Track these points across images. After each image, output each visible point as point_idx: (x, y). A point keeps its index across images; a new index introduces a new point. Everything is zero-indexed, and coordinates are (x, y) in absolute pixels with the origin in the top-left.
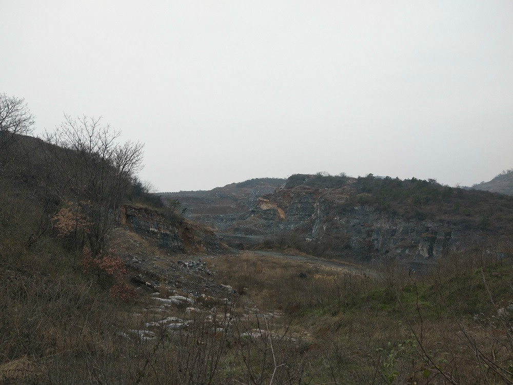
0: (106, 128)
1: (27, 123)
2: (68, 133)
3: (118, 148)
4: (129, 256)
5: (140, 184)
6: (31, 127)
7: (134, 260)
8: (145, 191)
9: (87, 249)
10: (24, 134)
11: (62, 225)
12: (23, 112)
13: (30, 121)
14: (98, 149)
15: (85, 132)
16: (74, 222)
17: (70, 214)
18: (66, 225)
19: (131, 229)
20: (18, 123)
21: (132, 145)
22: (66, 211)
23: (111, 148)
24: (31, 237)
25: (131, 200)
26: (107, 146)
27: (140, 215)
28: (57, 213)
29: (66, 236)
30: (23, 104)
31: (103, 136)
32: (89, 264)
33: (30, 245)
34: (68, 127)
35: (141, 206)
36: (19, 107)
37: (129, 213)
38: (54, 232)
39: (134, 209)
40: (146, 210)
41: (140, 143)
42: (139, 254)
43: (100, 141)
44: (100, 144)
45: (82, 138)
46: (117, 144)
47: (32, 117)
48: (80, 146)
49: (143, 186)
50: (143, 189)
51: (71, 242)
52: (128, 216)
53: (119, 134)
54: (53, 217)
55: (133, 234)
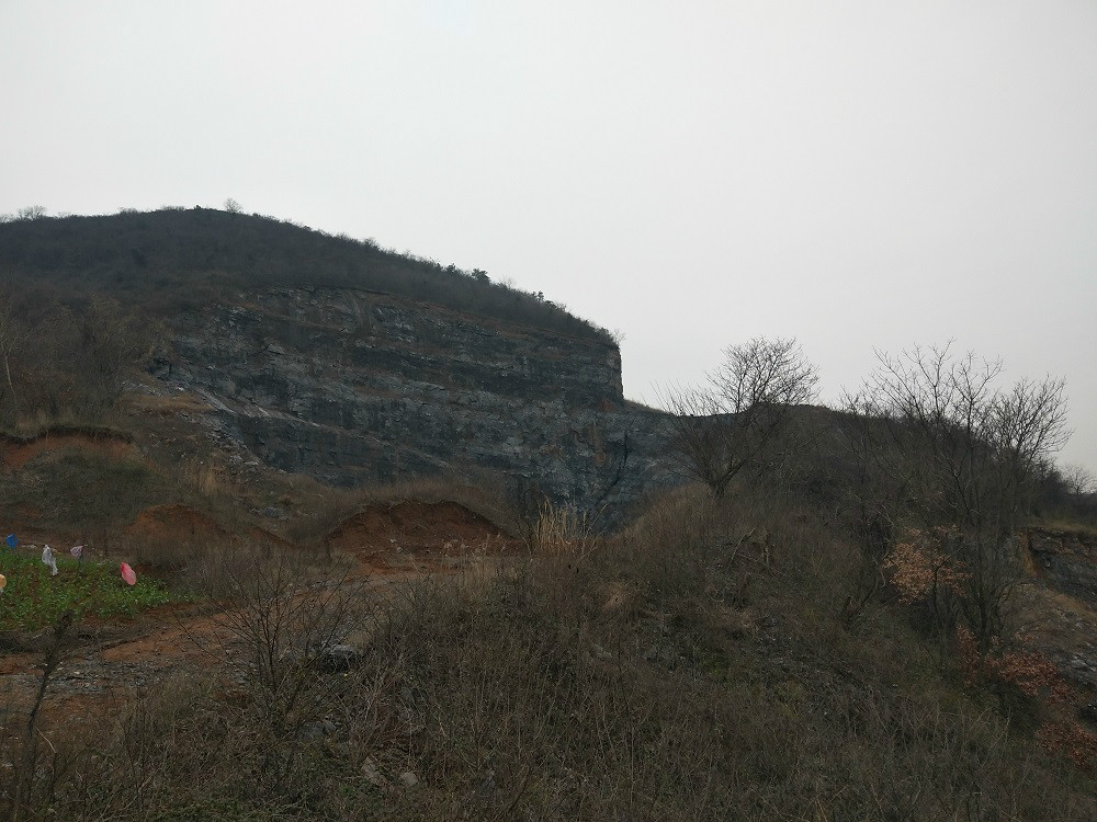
0: (966, 362)
1: (806, 384)
2: (887, 387)
3: (999, 399)
4: (1060, 652)
5: (1055, 476)
6: (814, 388)
7: (1076, 661)
8: (1073, 491)
9: (964, 633)
10: (804, 402)
11: (905, 581)
12: (796, 363)
13: (811, 377)
14: (954, 409)
15: (922, 380)
16: (929, 573)
17: (918, 554)
18: (912, 578)
19: (1051, 585)
20: (790, 386)
21: (1031, 388)
22: (908, 548)
23: (983, 402)
24: (847, 604)
25: (1037, 514)
26: (975, 400)
27: (1068, 550)
28: (890, 554)
29: (916, 603)
30: (795, 347)
31: (961, 380)
32: (976, 667)
33: (848, 619)
34: (885, 375)
35: (1068, 528)
36: (788, 356)
37: (1037, 546)
38: (890, 594)
39: (1050, 534)
40: (1082, 537)
41: (1051, 379)
42: (1085, 648)
43: (957, 392)
44: (957, 397)
45: (916, 392)
46: (997, 390)
47: (813, 370)
48: (915, 409)
49: (1065, 477)
50: (1065, 485)
51: (927, 617)
52: (1035, 553)
53: (998, 368)
54: (883, 562)
55: (1061, 598)
